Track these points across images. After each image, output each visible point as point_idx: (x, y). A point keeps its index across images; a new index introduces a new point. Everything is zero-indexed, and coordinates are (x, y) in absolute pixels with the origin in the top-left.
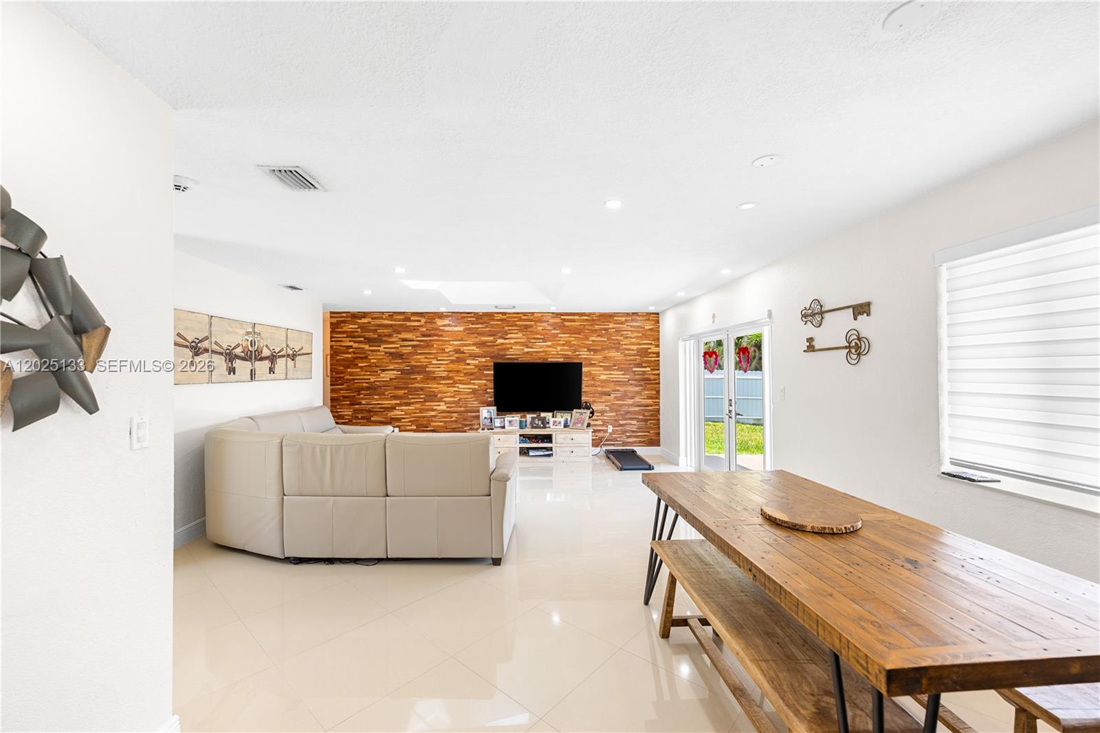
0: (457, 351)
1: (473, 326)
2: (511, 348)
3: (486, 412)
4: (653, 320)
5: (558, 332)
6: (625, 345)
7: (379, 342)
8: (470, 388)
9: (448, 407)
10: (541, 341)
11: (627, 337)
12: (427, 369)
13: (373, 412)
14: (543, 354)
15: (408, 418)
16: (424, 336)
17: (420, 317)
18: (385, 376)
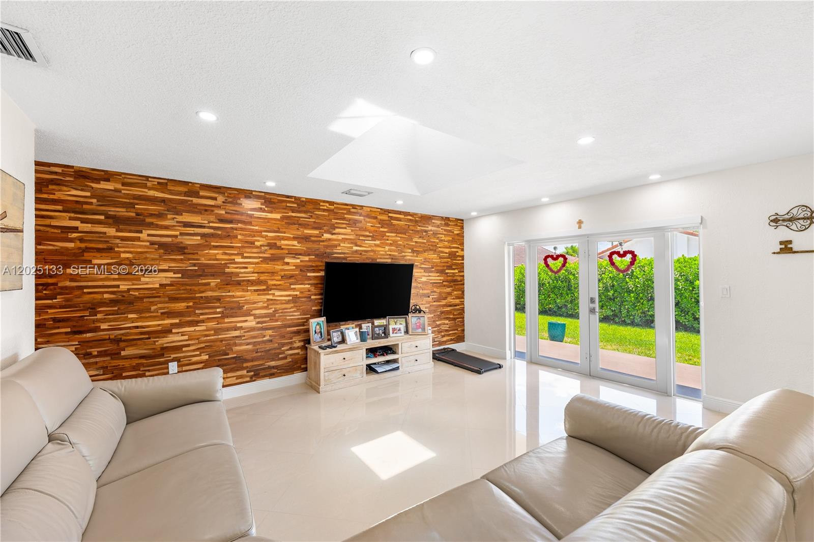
0: (272, 246)
1: (294, 214)
2: (339, 245)
3: (317, 324)
4: (459, 226)
5: (386, 230)
6: (440, 247)
7: (140, 225)
8: (289, 296)
10: (370, 239)
11: (442, 240)
12: (227, 270)
13: (124, 341)
14: (372, 254)
15: (193, 345)
16: (222, 221)
17: (214, 192)
18: (153, 281)
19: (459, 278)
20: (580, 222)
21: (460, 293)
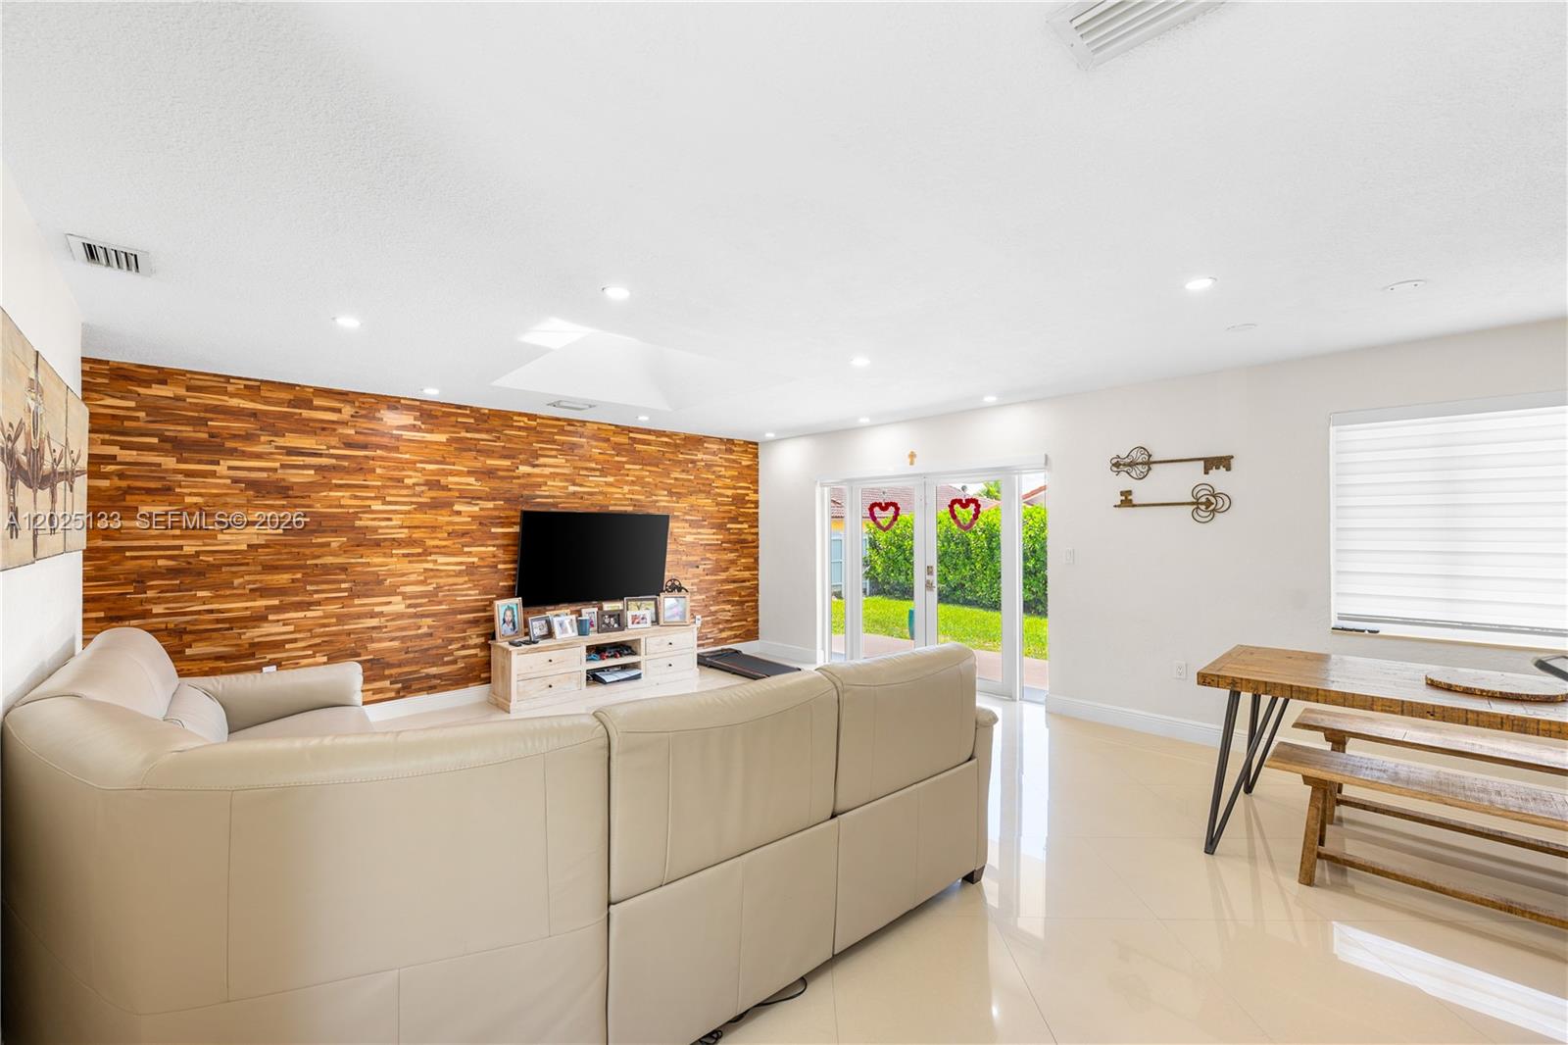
0: (433, 485)
1: (469, 435)
2: (546, 484)
3: (508, 609)
4: (751, 453)
5: (624, 459)
6: (717, 487)
7: (216, 452)
8: (461, 563)
9: (409, 606)
10: (598, 473)
11: (720, 476)
12: (358, 523)
13: (191, 632)
14: (601, 498)
15: (302, 639)
16: (349, 445)
17: (340, 401)
18: (238, 539)
19: (750, 538)
20: (912, 456)
21: (752, 560)
